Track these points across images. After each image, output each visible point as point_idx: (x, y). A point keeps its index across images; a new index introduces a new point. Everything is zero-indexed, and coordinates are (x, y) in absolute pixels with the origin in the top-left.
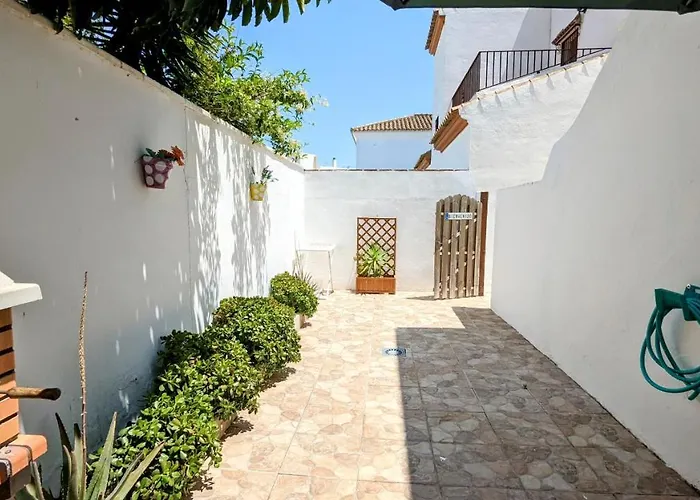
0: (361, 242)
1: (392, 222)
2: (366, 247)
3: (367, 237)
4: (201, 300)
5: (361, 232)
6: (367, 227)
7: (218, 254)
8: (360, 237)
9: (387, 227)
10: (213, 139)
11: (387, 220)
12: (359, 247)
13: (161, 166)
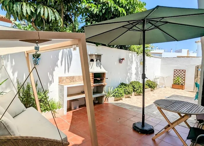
0: (175, 76)
1: (184, 71)
2: (176, 77)
3: (176, 74)
4: (128, 79)
5: (175, 73)
6: (176, 72)
7: (132, 73)
8: (174, 74)
9: (183, 72)
10: (132, 55)
11: (183, 70)
12: (174, 77)
13: (121, 61)
